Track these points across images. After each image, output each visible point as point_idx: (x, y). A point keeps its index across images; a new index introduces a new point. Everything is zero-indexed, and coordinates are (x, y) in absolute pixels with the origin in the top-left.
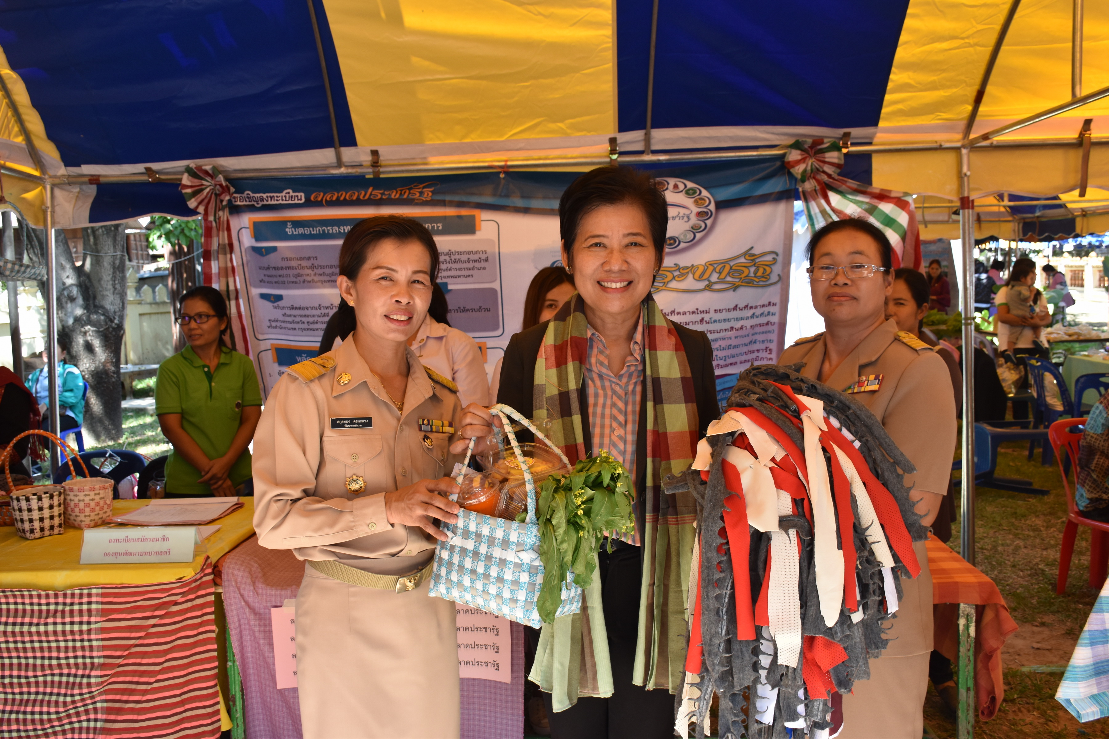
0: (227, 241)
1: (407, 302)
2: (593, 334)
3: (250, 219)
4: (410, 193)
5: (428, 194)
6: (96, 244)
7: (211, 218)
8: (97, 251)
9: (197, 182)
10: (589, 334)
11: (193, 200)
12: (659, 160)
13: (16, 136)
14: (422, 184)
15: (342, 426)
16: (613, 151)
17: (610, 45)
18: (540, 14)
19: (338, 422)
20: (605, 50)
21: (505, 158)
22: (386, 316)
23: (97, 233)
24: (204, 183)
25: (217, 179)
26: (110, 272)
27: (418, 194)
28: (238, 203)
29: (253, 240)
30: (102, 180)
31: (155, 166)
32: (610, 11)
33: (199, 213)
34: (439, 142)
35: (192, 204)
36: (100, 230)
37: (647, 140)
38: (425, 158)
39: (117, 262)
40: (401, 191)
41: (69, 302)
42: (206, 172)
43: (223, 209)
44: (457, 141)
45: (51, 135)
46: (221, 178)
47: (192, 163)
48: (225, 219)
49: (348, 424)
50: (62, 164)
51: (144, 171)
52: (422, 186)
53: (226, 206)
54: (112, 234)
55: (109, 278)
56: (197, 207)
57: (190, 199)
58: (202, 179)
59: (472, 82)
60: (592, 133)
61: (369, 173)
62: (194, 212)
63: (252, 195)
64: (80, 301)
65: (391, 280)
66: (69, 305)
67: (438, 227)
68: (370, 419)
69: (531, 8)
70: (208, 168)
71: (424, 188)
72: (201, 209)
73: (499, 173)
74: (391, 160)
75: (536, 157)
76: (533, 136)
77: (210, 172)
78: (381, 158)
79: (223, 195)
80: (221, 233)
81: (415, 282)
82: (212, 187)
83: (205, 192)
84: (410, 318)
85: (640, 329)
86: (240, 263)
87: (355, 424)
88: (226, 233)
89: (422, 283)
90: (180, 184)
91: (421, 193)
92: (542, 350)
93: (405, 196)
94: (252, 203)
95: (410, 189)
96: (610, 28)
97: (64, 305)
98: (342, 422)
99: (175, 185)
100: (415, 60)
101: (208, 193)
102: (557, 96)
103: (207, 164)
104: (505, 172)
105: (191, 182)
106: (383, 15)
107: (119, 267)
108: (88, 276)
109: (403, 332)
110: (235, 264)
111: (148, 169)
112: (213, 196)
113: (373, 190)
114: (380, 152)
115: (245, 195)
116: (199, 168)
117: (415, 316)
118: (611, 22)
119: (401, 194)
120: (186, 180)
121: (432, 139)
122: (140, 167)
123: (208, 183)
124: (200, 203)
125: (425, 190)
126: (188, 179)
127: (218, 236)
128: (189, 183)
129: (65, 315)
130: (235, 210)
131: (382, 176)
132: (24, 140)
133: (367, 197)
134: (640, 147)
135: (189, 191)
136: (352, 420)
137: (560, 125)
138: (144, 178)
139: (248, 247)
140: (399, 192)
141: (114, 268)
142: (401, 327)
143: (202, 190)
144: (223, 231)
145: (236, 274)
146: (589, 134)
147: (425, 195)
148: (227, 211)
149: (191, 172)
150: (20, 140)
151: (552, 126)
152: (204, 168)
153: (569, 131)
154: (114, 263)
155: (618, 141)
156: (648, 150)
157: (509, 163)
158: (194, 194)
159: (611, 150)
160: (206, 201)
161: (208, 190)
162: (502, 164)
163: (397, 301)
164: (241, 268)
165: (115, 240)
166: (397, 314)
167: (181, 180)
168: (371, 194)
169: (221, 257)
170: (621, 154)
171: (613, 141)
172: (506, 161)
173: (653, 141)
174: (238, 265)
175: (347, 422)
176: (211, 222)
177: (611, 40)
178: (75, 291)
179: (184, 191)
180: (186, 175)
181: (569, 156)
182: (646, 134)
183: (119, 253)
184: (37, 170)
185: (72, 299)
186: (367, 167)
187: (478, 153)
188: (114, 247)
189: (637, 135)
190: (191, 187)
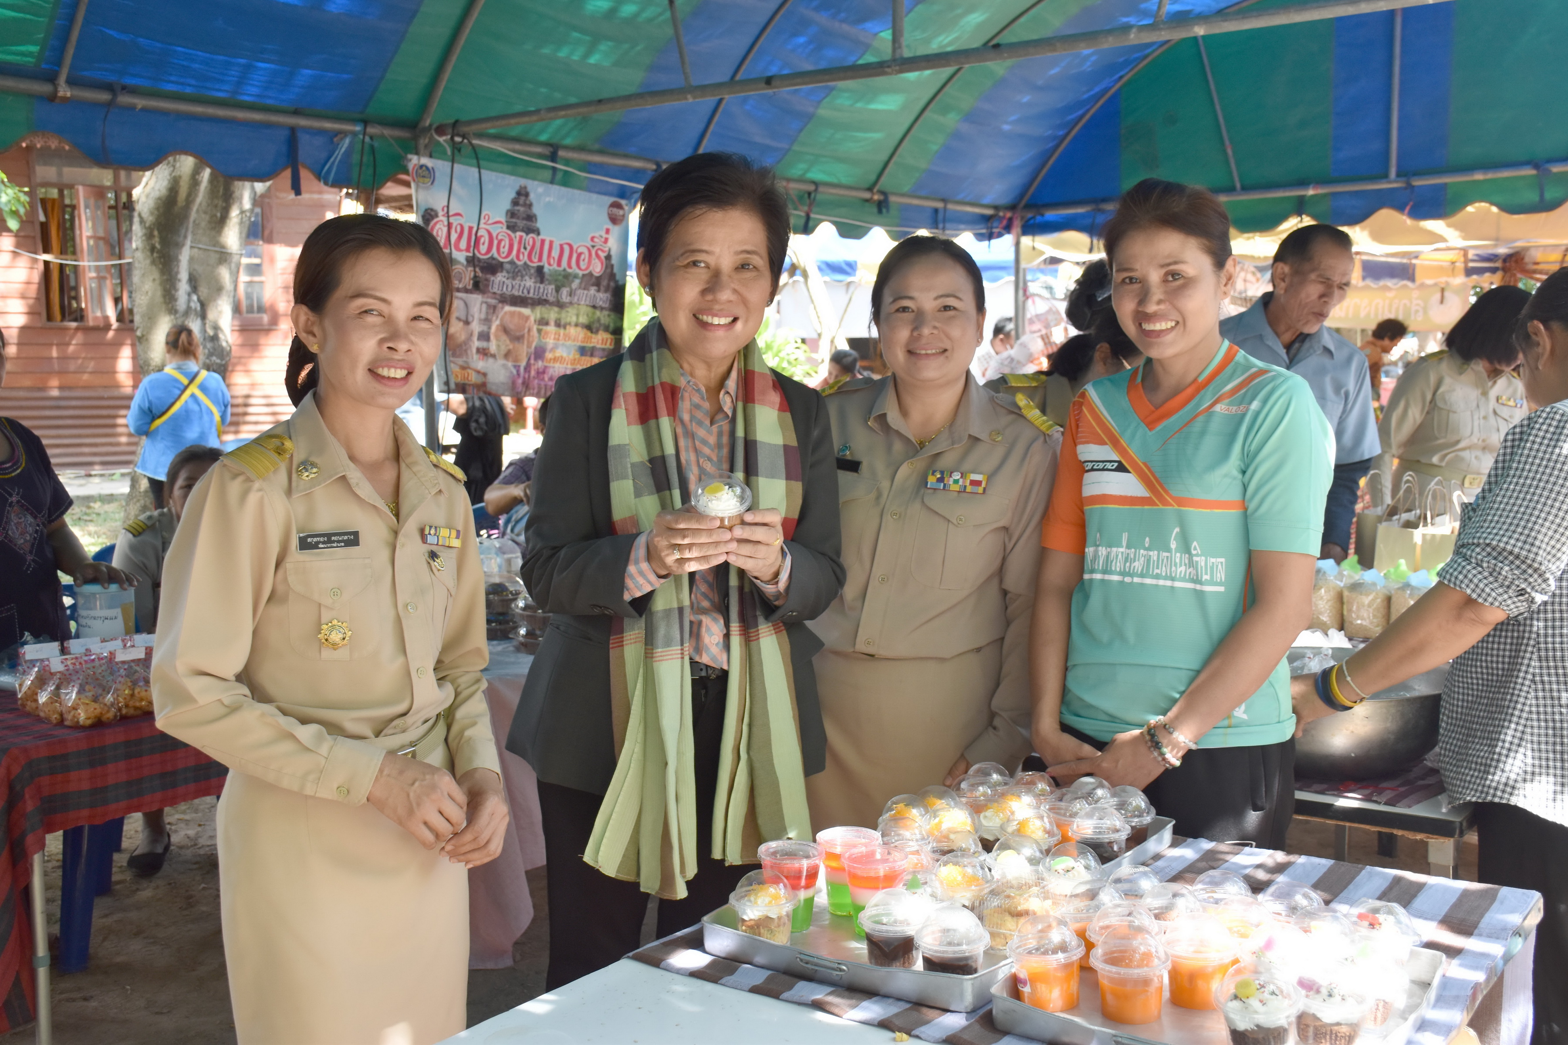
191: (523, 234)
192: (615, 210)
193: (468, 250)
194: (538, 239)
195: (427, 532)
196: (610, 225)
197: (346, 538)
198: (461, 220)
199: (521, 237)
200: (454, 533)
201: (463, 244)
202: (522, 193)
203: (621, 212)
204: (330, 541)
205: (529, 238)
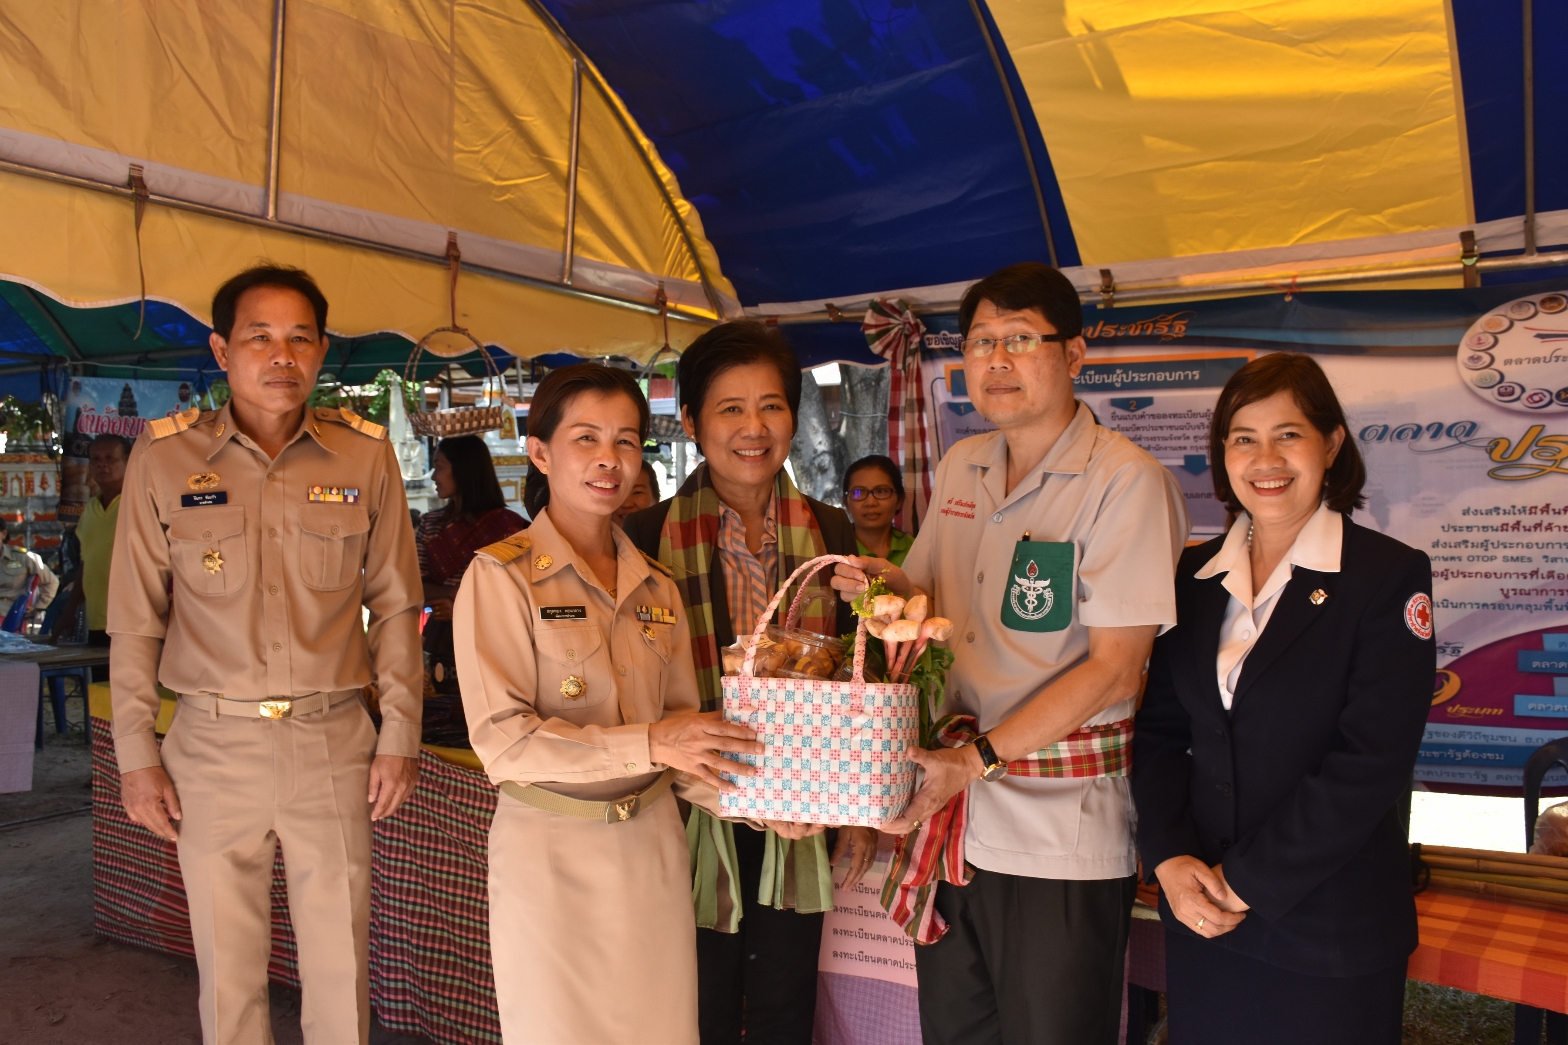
0: (915, 396)
1: (613, 466)
2: (726, 511)
3: (946, 367)
4: (1154, 328)
5: (1180, 329)
6: (853, 402)
7: (900, 366)
8: (855, 412)
9: (883, 320)
10: (722, 510)
11: (877, 343)
12: (1552, 263)
13: (691, 273)
14: (1171, 314)
15: (553, 616)
16: (1468, 253)
17: (1450, 86)
18: (1327, 54)
19: (548, 611)
20: (1443, 94)
21: (1294, 273)
22: (587, 483)
23: (855, 389)
24: (892, 321)
25: (904, 316)
26: (869, 438)
27: (1166, 329)
28: (933, 346)
29: (950, 394)
30: (781, 321)
31: (837, 302)
32: (1445, 33)
33: (885, 360)
34: (1194, 254)
35: (876, 348)
36: (859, 386)
37: (1530, 231)
38: (1175, 278)
39: (877, 425)
40: (1143, 325)
41: (819, 474)
42: (892, 307)
43: (913, 353)
44: (1220, 252)
45: (726, 271)
46: (908, 313)
47: (876, 297)
48: (915, 366)
49: (559, 614)
50: (739, 304)
51: (824, 308)
52: (1171, 317)
53: (916, 350)
54: (872, 390)
55: (866, 445)
56: (883, 352)
57: (873, 342)
58: (889, 316)
59: (1234, 164)
60: (1430, 227)
61: (1099, 302)
62: (879, 359)
63: (949, 335)
64: (832, 473)
65: (593, 440)
66: (819, 478)
67: (1193, 376)
68: (583, 608)
69: (1311, 46)
70: (893, 302)
71: (1174, 319)
72: (888, 355)
73: (1285, 294)
74: (1129, 282)
75: (1342, 269)
76: (1334, 237)
77: (897, 307)
78: (1116, 280)
79: (913, 336)
80: (909, 385)
81: (620, 442)
82: (901, 326)
83: (893, 333)
84: (616, 487)
85: (772, 503)
86: (933, 423)
87: (567, 614)
88: (915, 384)
89: (630, 443)
90: (862, 324)
91: (1170, 327)
92: (667, 527)
93: (1149, 332)
94: (950, 346)
95: (1155, 322)
96: (1448, 59)
97: (814, 477)
98: (553, 611)
99: (857, 324)
100: (1149, 140)
101: (896, 334)
102: (1367, 174)
103: (893, 297)
104: (1292, 294)
105: (876, 320)
106: (1098, 83)
107: (878, 432)
108: (843, 441)
109: (609, 503)
110: (926, 425)
111: (830, 306)
112: (903, 337)
113: (1104, 325)
114: (1113, 273)
115: (941, 336)
116: (884, 303)
117: (622, 484)
118: (1447, 50)
119: (1142, 329)
120: (869, 318)
121: (1184, 251)
122: (820, 304)
123: (895, 320)
124: (886, 347)
125: (1175, 323)
126: (872, 317)
127: (906, 390)
128: (873, 322)
129: (815, 489)
130: (929, 355)
131: (1117, 305)
132: (699, 278)
133: (1096, 334)
134: (1518, 243)
135: (872, 331)
136: (563, 609)
137: (1376, 217)
138: (825, 317)
139: (943, 404)
140: (1140, 327)
141: (873, 432)
142: (607, 497)
143: (888, 331)
144: (912, 383)
145: (927, 438)
146: (1425, 229)
147: (1177, 330)
148: (918, 356)
149: (879, 308)
150: (695, 278)
151: (1363, 220)
152: (889, 302)
153: (1391, 226)
154: (873, 427)
155: (1477, 237)
156: (1532, 246)
157: (1299, 280)
158: (879, 336)
159: (1465, 251)
160: (894, 344)
161: (896, 330)
162: (1289, 281)
163: (601, 465)
164: (934, 430)
165: (875, 398)
166: (601, 481)
167: (863, 318)
168: (1101, 331)
169: (908, 415)
170: (1484, 256)
171: (1467, 237)
172: (1295, 277)
173: (1540, 233)
174: (929, 427)
175: (557, 611)
176: (900, 371)
177: (1450, 79)
178: (826, 460)
179: (867, 332)
180: (870, 312)
181: (1396, 264)
182: (1525, 222)
183: (879, 414)
184: (713, 312)
185: (823, 470)
186: (1097, 294)
187: (1253, 267)
188: (874, 406)
189: (1512, 224)
190: (875, 326)
191: (127, 417)
192: (183, 391)
193: (96, 431)
194: (136, 419)
195: (638, 610)
196: (180, 403)
197: (575, 611)
198: (93, 413)
199: (126, 419)
200: (666, 612)
201: (94, 428)
202: (127, 390)
203: (187, 391)
204: (563, 613)
205: (131, 420)
